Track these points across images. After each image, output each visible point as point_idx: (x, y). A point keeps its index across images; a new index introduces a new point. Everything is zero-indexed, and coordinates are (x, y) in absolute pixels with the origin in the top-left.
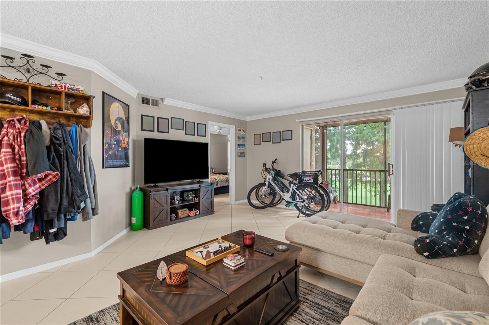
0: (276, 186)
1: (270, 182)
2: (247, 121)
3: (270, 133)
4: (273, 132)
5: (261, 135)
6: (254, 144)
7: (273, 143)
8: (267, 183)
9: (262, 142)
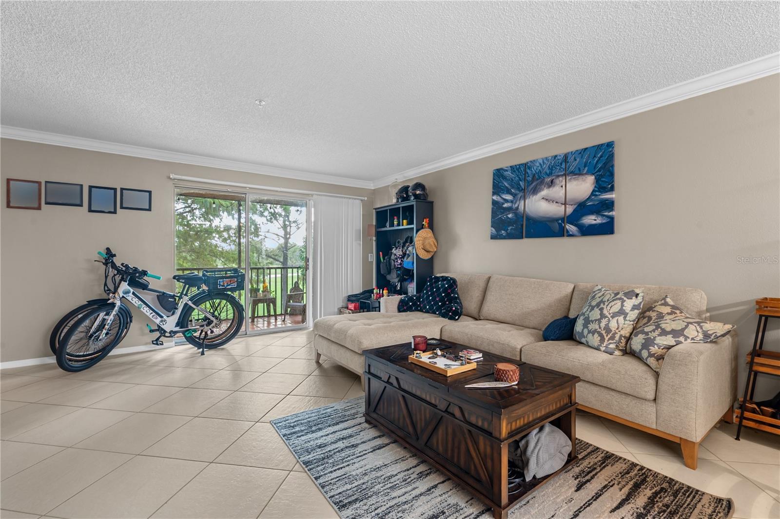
0: (144, 306)
1: (130, 298)
3: (80, 186)
6: (8, 206)
7: (90, 211)
8: (118, 303)
9: (47, 203)
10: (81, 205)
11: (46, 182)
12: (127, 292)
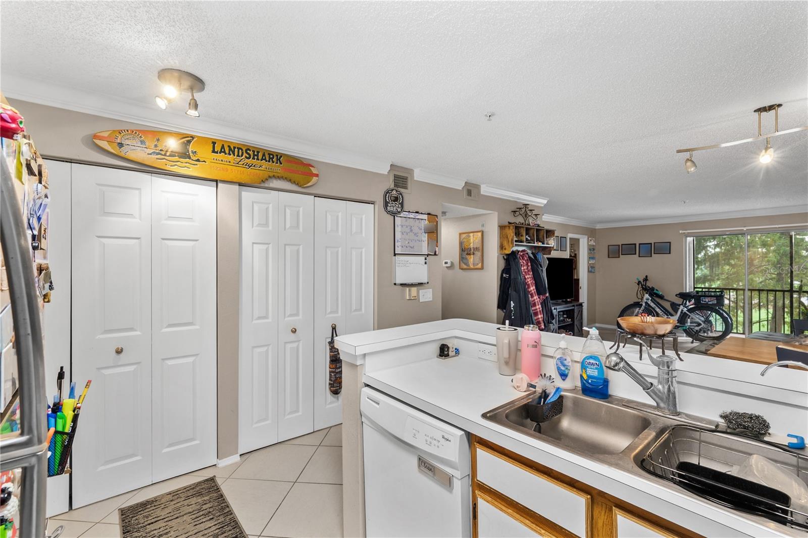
0: (657, 308)
1: (649, 303)
2: (595, 229)
3: (635, 244)
4: (640, 244)
5: (619, 247)
6: (609, 257)
7: (639, 256)
8: (644, 304)
9: (622, 254)
10: (635, 254)
11: (622, 245)
12: (648, 299)
